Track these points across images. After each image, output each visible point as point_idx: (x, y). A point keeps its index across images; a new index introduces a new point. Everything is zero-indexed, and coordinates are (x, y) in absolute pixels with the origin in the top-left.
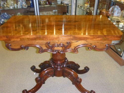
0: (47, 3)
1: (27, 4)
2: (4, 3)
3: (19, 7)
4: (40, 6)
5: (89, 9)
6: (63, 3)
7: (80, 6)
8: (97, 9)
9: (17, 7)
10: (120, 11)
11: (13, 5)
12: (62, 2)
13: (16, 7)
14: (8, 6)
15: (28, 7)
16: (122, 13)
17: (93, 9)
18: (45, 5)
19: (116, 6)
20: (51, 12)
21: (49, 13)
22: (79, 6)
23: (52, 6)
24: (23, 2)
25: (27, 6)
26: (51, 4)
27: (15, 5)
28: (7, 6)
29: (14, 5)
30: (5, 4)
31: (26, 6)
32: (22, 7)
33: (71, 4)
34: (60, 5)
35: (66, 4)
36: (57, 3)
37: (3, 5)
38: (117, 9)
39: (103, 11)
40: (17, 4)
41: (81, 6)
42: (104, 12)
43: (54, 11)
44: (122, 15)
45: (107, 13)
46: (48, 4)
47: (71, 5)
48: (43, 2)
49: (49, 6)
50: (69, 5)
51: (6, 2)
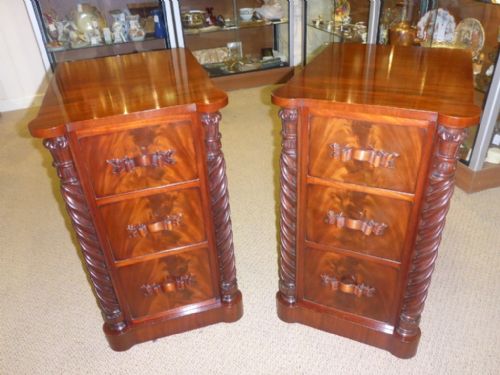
0: (208, 20)
1: (143, 26)
2: (70, 28)
3: (118, 40)
4: (187, 31)
5: (350, 30)
6: (262, 17)
7: (318, 24)
8: (380, 24)
9: (113, 41)
10: (453, 25)
11: (97, 32)
12: (255, 13)
13: (108, 39)
14: (82, 37)
15: (147, 35)
16: (461, 31)
17: (364, 27)
18: (201, 26)
19: (440, 10)
20: (222, 51)
21: (216, 53)
22: (315, 22)
23: (225, 28)
24: (132, 22)
25: (144, 34)
26: (222, 24)
27: (106, 31)
28: (79, 39)
29: (102, 32)
30: (74, 30)
31: (141, 35)
32: (129, 38)
33: (286, 19)
34: (249, 24)
35: (270, 20)
36: (241, 19)
37: (67, 35)
38: (444, 18)
39: (398, 30)
40: (112, 31)
41: (321, 23)
42: (403, 32)
43: (231, 45)
44: (459, 36)
45: (411, 36)
46: (210, 23)
47: (288, 22)
48: (193, 18)
49: (218, 31)
50: (282, 21)
51: (76, 24)
